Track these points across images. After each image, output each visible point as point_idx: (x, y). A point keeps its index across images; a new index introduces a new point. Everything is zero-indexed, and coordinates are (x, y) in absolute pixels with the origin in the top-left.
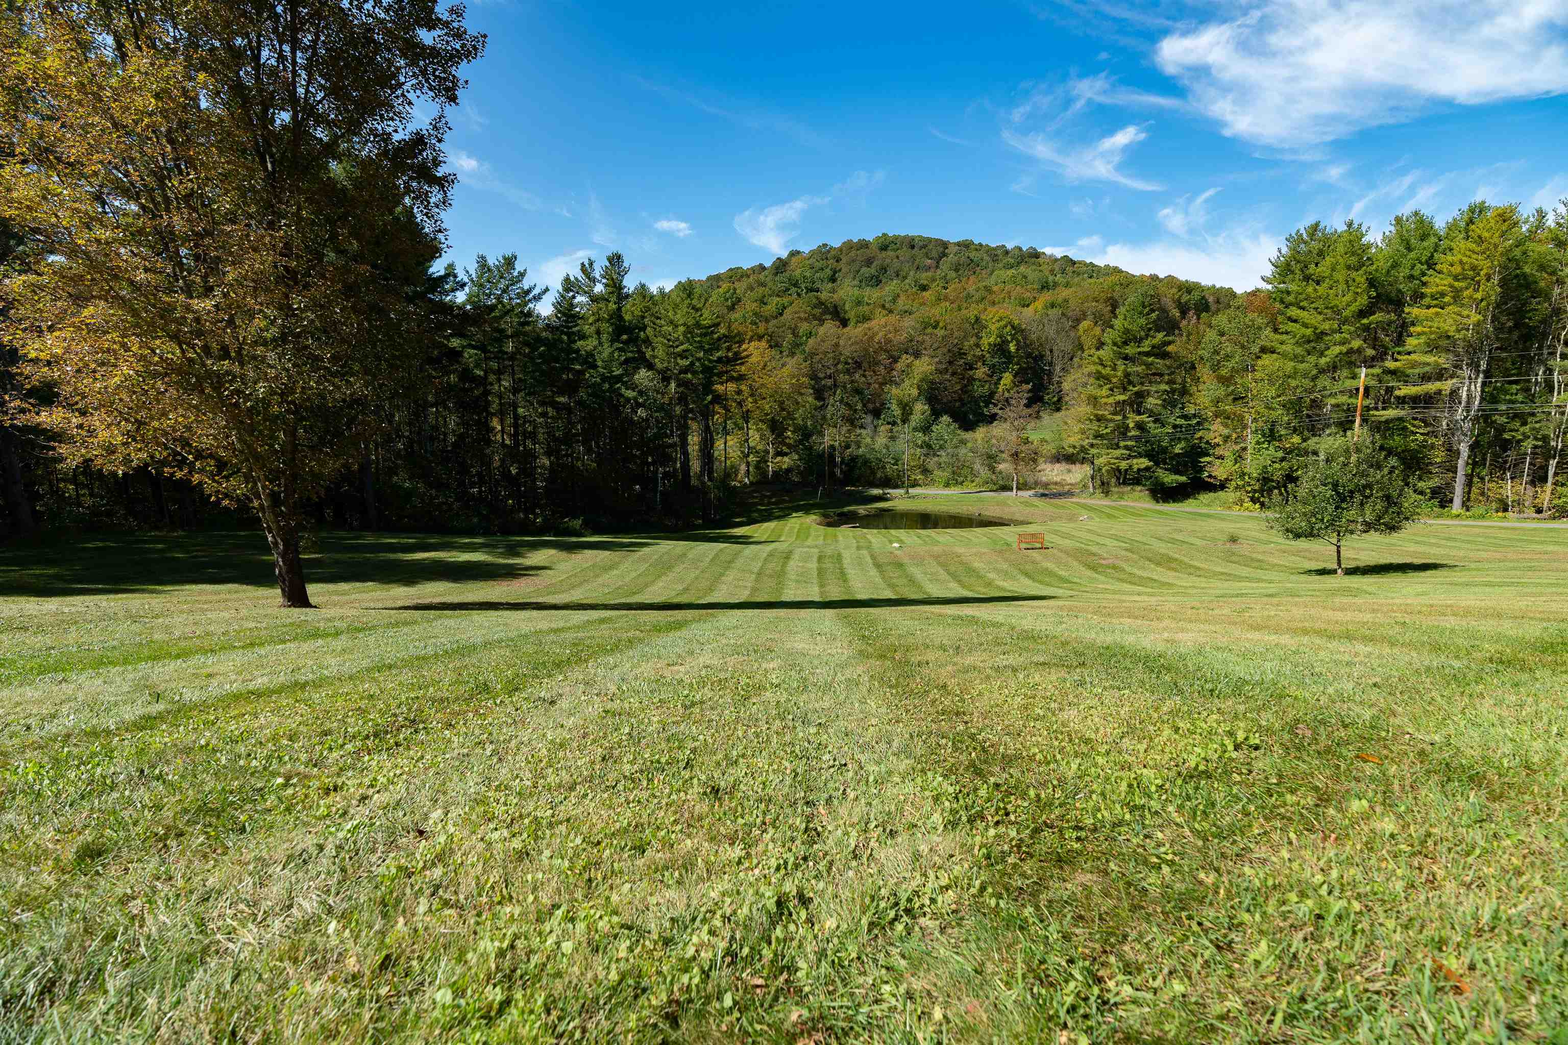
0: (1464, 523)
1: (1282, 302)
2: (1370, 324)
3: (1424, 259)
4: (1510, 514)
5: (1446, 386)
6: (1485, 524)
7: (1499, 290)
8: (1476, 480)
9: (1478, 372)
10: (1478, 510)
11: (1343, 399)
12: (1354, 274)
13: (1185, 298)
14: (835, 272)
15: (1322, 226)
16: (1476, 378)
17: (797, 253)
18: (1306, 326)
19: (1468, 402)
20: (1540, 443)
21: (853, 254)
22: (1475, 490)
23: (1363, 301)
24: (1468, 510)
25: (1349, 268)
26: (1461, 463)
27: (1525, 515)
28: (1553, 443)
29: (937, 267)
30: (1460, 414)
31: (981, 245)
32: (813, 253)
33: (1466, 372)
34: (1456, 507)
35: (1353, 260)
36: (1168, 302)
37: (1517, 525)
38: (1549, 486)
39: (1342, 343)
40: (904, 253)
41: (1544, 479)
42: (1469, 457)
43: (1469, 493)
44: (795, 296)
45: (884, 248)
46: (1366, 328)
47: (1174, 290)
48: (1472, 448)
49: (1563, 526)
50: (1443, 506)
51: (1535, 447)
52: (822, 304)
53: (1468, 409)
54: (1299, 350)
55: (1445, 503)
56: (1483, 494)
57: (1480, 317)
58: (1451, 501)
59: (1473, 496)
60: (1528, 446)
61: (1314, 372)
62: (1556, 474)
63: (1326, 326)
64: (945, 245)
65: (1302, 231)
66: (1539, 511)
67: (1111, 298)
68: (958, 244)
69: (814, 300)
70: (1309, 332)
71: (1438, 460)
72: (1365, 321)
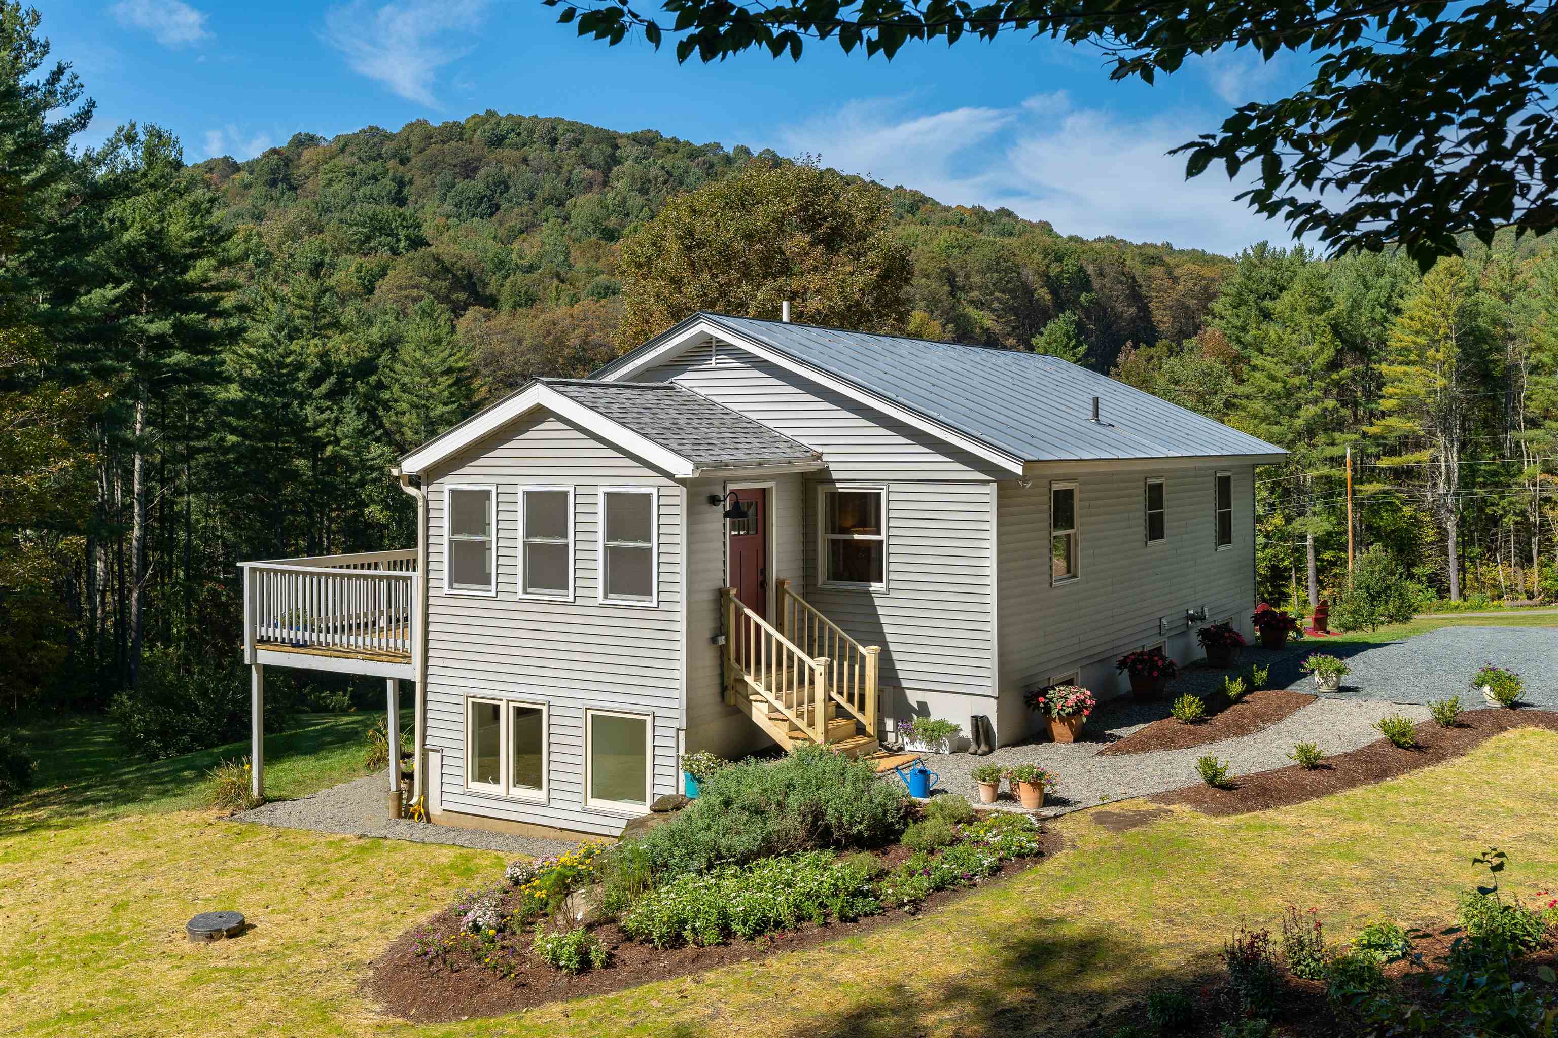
0: (1463, 615)
1: (1239, 341)
2: (1341, 379)
3: (1382, 300)
4: (1504, 602)
5: (1424, 456)
6: (1483, 615)
7: (1457, 350)
8: (1467, 564)
9: (1452, 442)
10: (1475, 598)
11: (1325, 470)
12: (1317, 319)
13: (1054, 269)
14: (401, 184)
15: (1271, 246)
16: (1452, 447)
17: (310, 140)
18: (1273, 378)
19: (1448, 473)
20: (1519, 519)
21: (434, 149)
22: (1469, 576)
23: (1329, 353)
24: (1465, 600)
25: (1310, 310)
26: (1451, 544)
27: (1519, 602)
28: (1532, 519)
29: (605, 184)
30: (1442, 488)
31: (676, 141)
32: (344, 145)
33: (1441, 440)
34: (1455, 600)
35: (1314, 302)
36: (1029, 274)
37: (1511, 614)
38: (1536, 568)
39: (1315, 402)
40: (537, 153)
41: (1530, 560)
42: (1458, 536)
43: (1464, 579)
44: (386, 254)
45: (497, 141)
46: (1337, 384)
47: (1037, 257)
48: (1458, 526)
49: (1552, 612)
50: (1442, 598)
51: (1517, 523)
52: (446, 270)
53: (1448, 480)
54: (1270, 410)
55: (1443, 592)
56: (1477, 580)
57: (1445, 381)
58: (1449, 590)
59: (1468, 583)
60: (1510, 521)
61: (1290, 436)
62: (1539, 553)
63: (1296, 381)
64: (611, 140)
65: (1250, 251)
66: (1530, 596)
67: (946, 269)
68: (636, 139)
69: (433, 265)
70: (1278, 386)
71: (1428, 540)
72: (1335, 376)
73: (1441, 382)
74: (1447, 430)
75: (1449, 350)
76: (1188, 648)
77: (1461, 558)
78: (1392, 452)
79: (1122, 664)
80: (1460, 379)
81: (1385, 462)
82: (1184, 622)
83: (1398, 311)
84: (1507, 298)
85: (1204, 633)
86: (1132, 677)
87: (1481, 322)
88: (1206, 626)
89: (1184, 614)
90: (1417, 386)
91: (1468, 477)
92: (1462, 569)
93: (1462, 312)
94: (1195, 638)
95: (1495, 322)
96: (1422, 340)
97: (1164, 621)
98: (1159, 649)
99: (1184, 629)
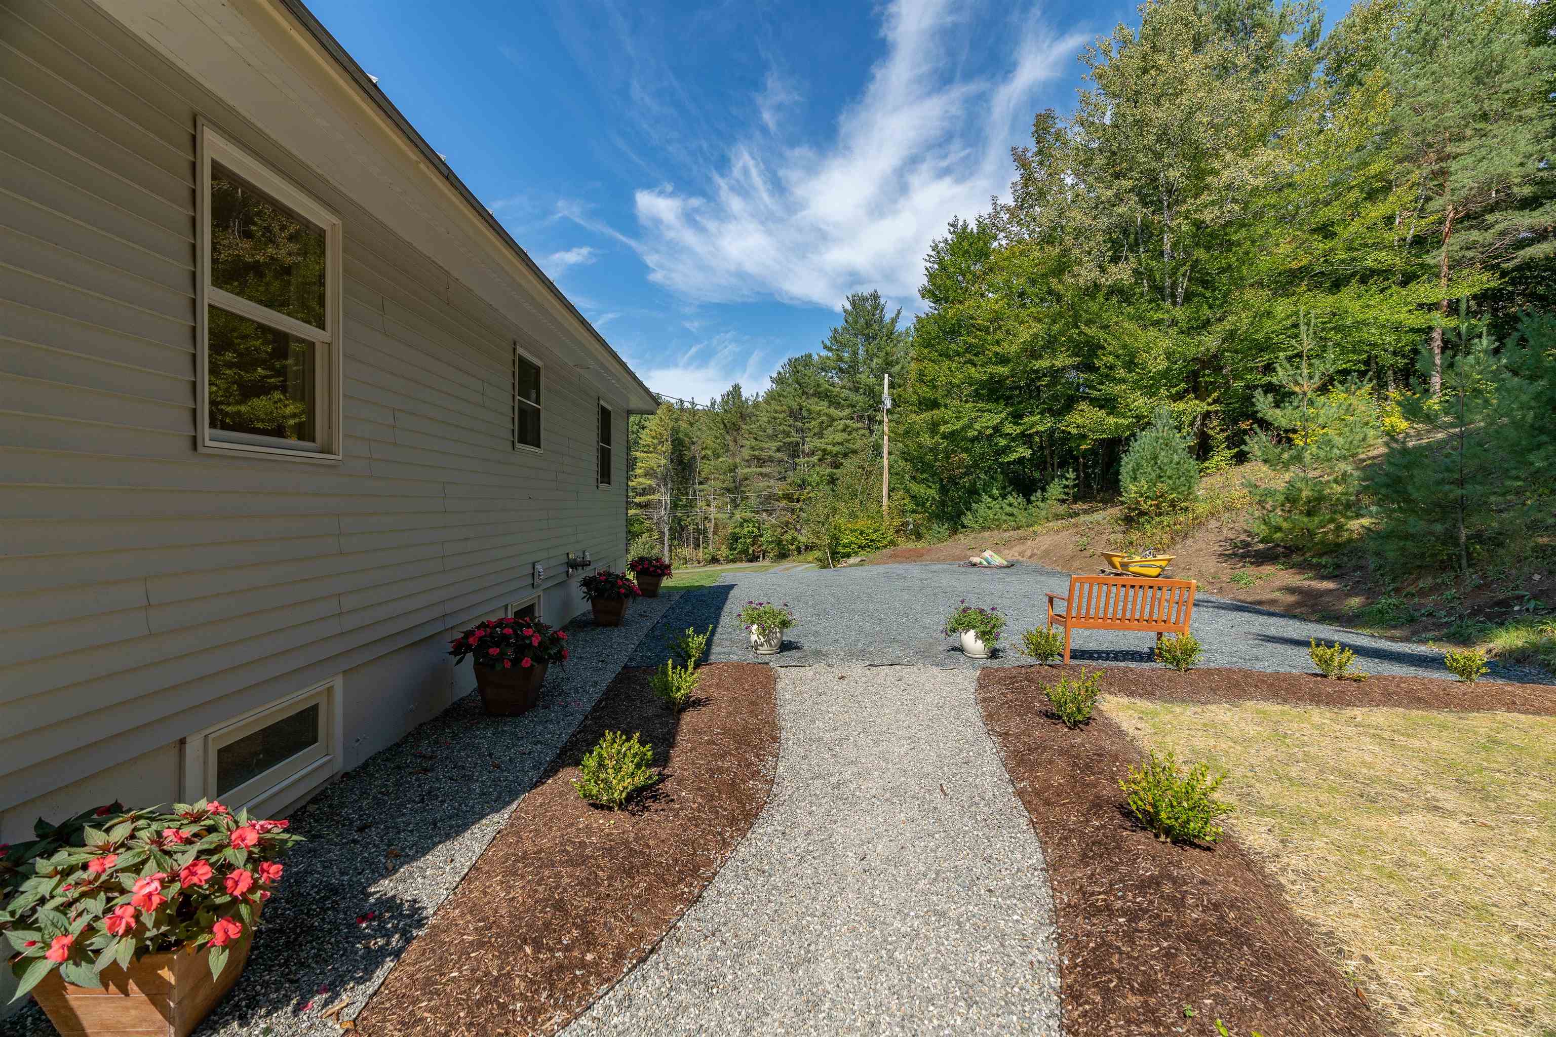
73: (663, 462)
74: (666, 485)
75: (667, 447)
76: (566, 605)
77: (670, 546)
78: (641, 495)
79: (460, 648)
80: (672, 460)
81: (638, 499)
82: (563, 569)
83: (644, 428)
84: (691, 424)
85: (587, 582)
86: (478, 668)
87: (681, 435)
88: (589, 572)
89: (564, 559)
90: (653, 464)
91: (675, 505)
92: (670, 551)
93: (673, 429)
94: (577, 591)
95: (686, 435)
96: (655, 441)
97: (539, 567)
98: (528, 611)
99: (563, 577)
